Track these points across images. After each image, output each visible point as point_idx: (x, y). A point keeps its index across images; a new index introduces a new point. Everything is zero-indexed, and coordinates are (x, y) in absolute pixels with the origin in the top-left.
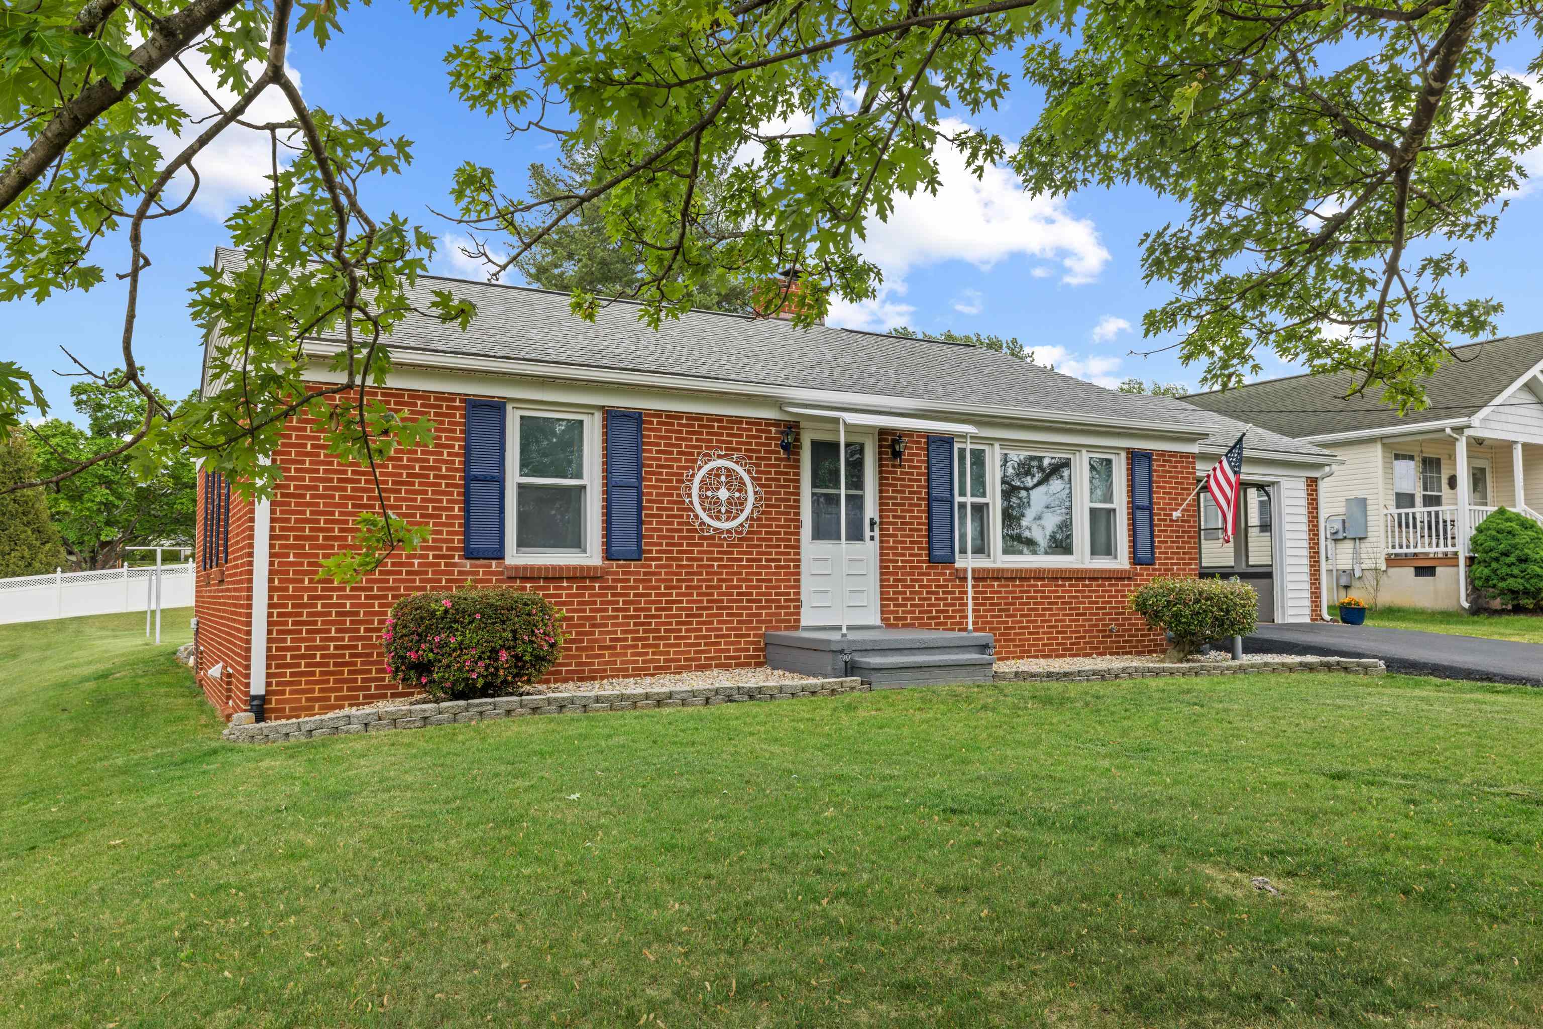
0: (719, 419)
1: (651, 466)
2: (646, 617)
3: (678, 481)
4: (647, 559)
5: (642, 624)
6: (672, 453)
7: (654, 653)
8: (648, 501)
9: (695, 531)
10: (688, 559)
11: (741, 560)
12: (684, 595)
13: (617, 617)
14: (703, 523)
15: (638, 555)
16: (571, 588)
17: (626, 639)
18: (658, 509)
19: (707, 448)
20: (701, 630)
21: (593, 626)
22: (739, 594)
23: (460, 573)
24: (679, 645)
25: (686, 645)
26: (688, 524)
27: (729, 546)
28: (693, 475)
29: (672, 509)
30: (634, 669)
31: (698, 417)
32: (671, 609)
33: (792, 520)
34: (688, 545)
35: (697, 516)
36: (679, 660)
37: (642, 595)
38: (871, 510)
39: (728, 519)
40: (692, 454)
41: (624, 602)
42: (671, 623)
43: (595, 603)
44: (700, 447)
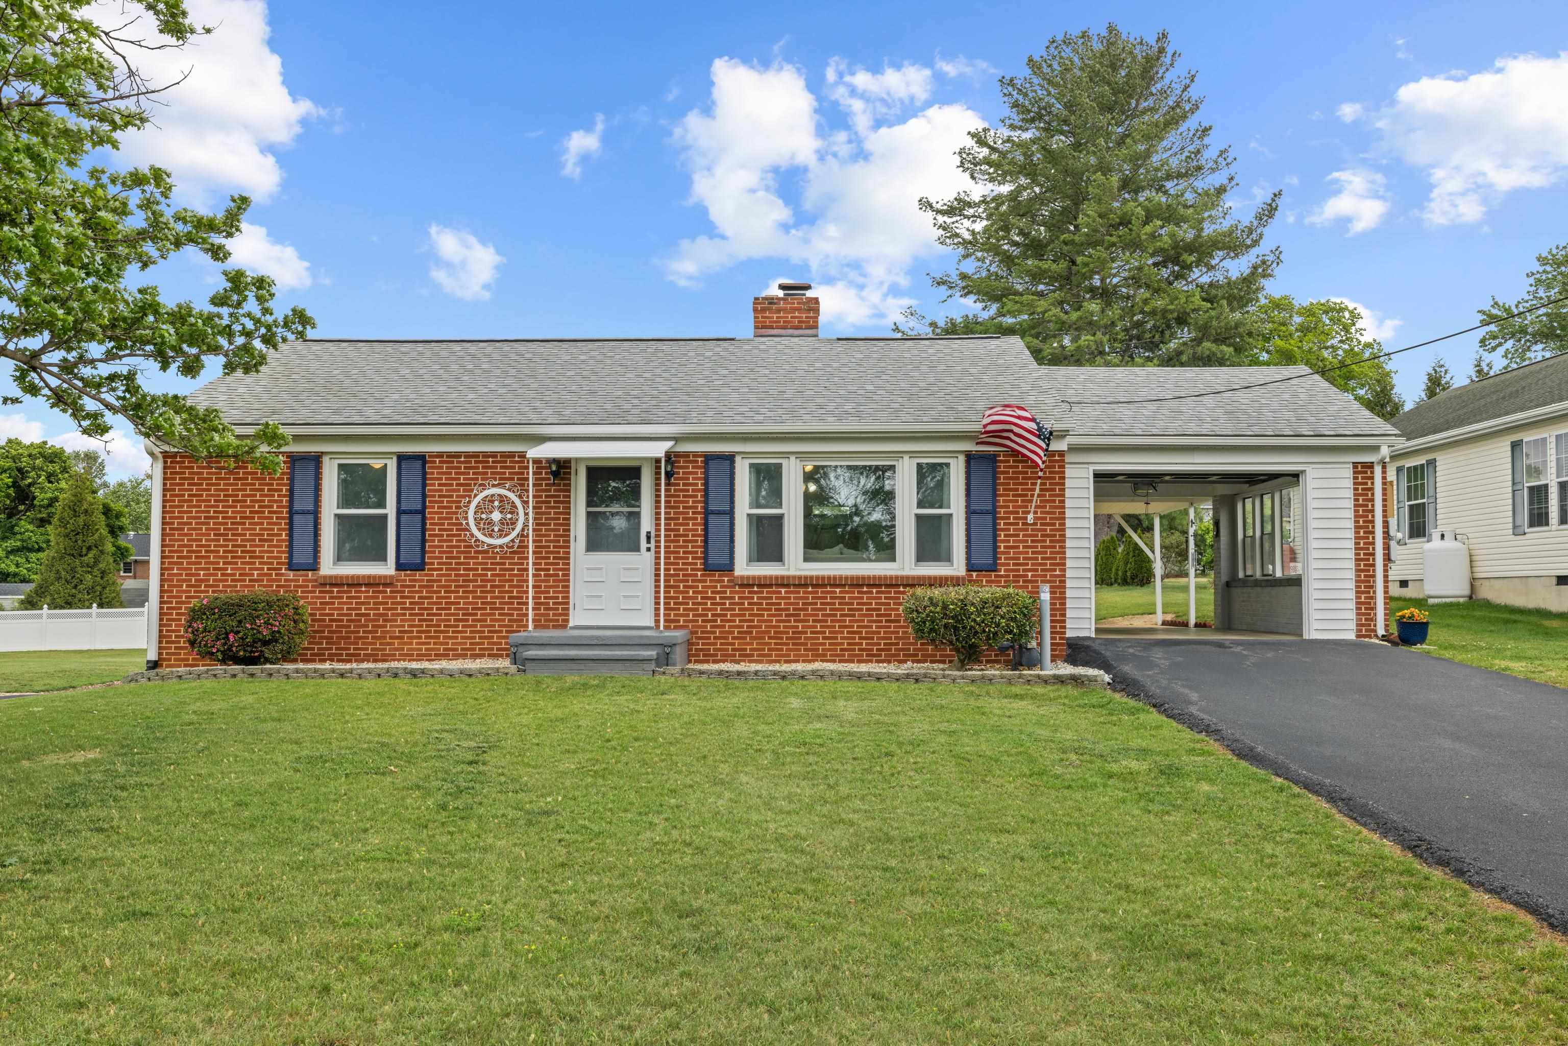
0: (493, 455)
1: (434, 496)
2: (428, 615)
3: (457, 507)
4: (429, 570)
5: (425, 620)
6: (452, 485)
7: (435, 644)
8: (431, 524)
9: (471, 547)
10: (465, 569)
11: (513, 570)
12: (461, 598)
13: (405, 615)
14: (477, 540)
15: (420, 567)
16: (368, 592)
17: (412, 632)
18: (440, 530)
19: (483, 479)
20: (476, 626)
21: (385, 621)
22: (510, 598)
23: (286, 580)
24: (456, 638)
25: (462, 638)
26: (465, 541)
27: (501, 558)
28: (469, 502)
29: (452, 530)
30: (418, 655)
31: (475, 455)
32: (450, 609)
33: (561, 536)
34: (465, 558)
35: (472, 535)
36: (457, 650)
37: (426, 598)
38: (647, 524)
39: (501, 536)
40: (470, 485)
41: (411, 603)
42: (449, 620)
43: (387, 603)
44: (477, 479)
